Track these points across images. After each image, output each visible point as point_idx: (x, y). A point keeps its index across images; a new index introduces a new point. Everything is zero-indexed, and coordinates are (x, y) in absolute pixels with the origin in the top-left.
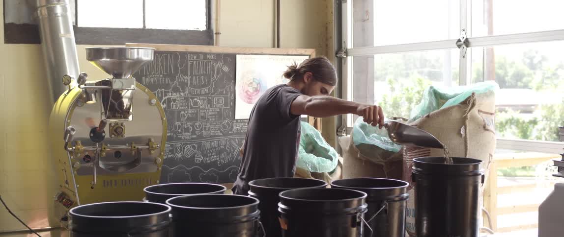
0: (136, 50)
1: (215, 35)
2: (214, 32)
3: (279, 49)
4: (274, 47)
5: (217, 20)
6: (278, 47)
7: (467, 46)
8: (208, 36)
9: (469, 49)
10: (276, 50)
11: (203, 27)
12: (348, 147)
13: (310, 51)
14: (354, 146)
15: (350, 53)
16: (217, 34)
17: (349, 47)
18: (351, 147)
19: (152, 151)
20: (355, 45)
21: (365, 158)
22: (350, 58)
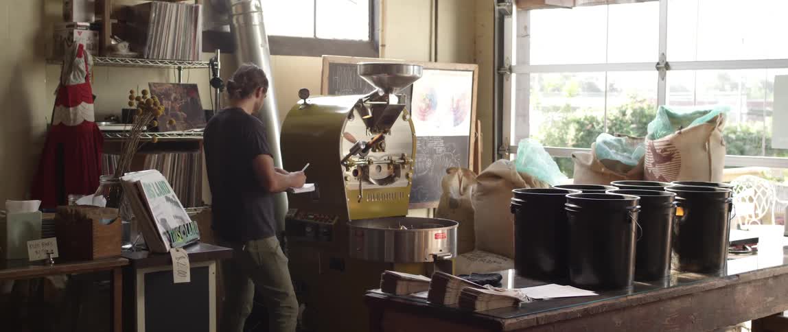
0: (412, 67)
1: (380, 48)
2: (380, 44)
3: (437, 63)
4: (430, 60)
5: (383, 31)
6: (436, 61)
7: (667, 69)
8: (373, 46)
9: (668, 72)
10: (433, 64)
11: (365, 37)
12: (590, 163)
13: (474, 67)
14: (598, 161)
15: (514, 69)
16: (383, 46)
17: (514, 63)
18: (595, 162)
19: (406, 166)
20: (518, 62)
21: (609, 172)
22: (514, 76)
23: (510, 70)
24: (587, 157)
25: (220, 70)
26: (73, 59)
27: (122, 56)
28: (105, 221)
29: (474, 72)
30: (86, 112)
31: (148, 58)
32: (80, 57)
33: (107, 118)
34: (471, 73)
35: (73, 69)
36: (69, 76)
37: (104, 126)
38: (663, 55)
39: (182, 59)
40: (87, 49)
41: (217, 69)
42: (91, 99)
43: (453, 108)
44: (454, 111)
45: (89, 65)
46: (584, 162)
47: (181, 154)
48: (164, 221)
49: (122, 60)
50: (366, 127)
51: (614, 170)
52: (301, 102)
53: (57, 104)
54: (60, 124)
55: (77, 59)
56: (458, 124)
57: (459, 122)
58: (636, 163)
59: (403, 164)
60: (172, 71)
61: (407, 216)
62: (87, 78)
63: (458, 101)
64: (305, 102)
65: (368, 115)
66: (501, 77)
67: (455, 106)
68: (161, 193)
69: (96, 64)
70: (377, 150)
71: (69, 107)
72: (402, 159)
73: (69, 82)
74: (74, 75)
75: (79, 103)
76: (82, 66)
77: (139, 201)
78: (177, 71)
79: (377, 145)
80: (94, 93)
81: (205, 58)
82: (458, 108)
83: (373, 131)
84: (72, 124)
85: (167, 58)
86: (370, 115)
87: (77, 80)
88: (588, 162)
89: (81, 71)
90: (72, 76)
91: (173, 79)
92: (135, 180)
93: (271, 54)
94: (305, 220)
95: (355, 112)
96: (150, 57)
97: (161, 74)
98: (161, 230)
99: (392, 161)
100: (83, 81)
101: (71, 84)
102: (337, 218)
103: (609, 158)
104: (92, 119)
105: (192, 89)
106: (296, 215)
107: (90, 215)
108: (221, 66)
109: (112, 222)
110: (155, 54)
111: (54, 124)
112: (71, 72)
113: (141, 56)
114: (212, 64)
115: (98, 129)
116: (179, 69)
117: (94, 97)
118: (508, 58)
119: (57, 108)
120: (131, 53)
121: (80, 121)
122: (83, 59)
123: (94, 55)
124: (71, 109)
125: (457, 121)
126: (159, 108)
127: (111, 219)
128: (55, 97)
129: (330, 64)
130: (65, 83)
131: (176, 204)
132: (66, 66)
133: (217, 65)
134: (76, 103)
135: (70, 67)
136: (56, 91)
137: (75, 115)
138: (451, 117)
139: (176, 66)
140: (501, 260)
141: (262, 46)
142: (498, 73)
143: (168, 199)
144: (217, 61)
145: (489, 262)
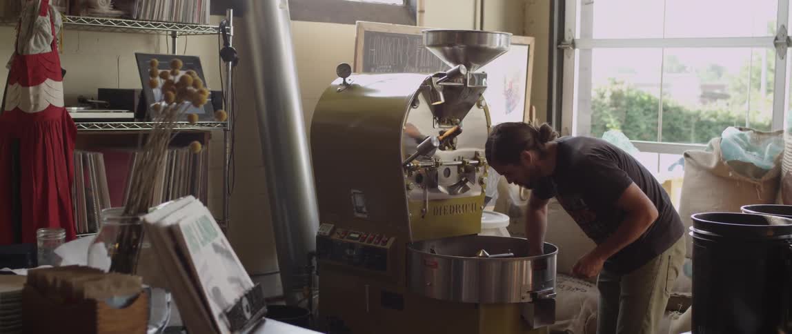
0: (498, 35)
2: (418, 9)
7: (789, 46)
8: (409, 12)
9: (788, 49)
12: (713, 164)
13: (529, 40)
14: (725, 163)
15: (577, 44)
16: (422, 12)
17: (577, 37)
18: (720, 164)
19: (480, 168)
20: (581, 36)
21: (739, 176)
22: (577, 51)
23: (573, 44)
24: (707, 157)
25: (233, 37)
26: (33, 18)
27: (103, 15)
28: (119, 300)
29: (529, 45)
30: (52, 94)
31: (138, 18)
32: (44, 14)
33: (82, 102)
34: (527, 47)
35: (34, 31)
36: (29, 41)
37: (75, 112)
38: (784, 28)
39: (184, 22)
40: (53, 4)
41: (229, 35)
42: (59, 74)
43: (505, 91)
44: (507, 95)
45: (57, 26)
46: (705, 164)
47: (180, 150)
48: (216, 291)
49: (102, 21)
50: (432, 117)
51: (744, 174)
52: (339, 81)
53: (11, 80)
54: (14, 110)
55: (40, 17)
56: (510, 111)
57: (511, 107)
58: (772, 166)
59: (477, 165)
60: (163, 38)
61: (479, 235)
62: (53, 45)
63: (511, 83)
64: (344, 82)
65: (440, 100)
66: (561, 53)
67: (507, 88)
68: (206, 238)
69: (66, 26)
70: (447, 148)
71: (29, 86)
72: (475, 158)
73: (28, 49)
74: (36, 42)
75: (42, 81)
76: (47, 28)
77: (176, 259)
78: (170, 39)
79: (448, 142)
80: (63, 66)
81: (212, 22)
82: (510, 90)
83: (440, 122)
84: (32, 110)
85: (164, 20)
86: (443, 100)
87: (39, 47)
88: (709, 162)
89: (46, 36)
90: (32, 41)
91: (165, 49)
92: (168, 222)
93: (291, 19)
94: (345, 240)
95: (420, 97)
96: (141, 17)
97: (149, 42)
98: (216, 310)
99: (464, 162)
100: (48, 49)
101: (31, 53)
102: (392, 239)
103: (740, 159)
104: (60, 103)
105: (193, 63)
106: (332, 233)
107: (91, 291)
108: (234, 33)
109: (131, 302)
110: (148, 14)
111: (6, 109)
112: (31, 37)
113: (128, 16)
114: (223, 30)
115: (68, 116)
116: (174, 36)
117: (64, 72)
118: (570, 30)
119: (10, 86)
120: (114, 12)
121: (43, 106)
122: (48, 18)
123: (63, 13)
124: (31, 89)
125: (510, 106)
126: (202, 92)
127: (128, 297)
128: (7, 71)
129: (366, 32)
130: (22, 51)
131: (229, 256)
132: (24, 29)
133: (229, 31)
134: (38, 81)
135: (30, 29)
136: (9, 63)
137: (37, 97)
138: (504, 101)
139: (170, 33)
140: (584, 287)
141: (281, 8)
142: (558, 48)
143: (217, 248)
144: (229, 25)
145: (569, 288)
